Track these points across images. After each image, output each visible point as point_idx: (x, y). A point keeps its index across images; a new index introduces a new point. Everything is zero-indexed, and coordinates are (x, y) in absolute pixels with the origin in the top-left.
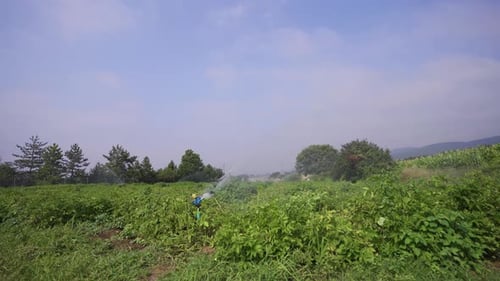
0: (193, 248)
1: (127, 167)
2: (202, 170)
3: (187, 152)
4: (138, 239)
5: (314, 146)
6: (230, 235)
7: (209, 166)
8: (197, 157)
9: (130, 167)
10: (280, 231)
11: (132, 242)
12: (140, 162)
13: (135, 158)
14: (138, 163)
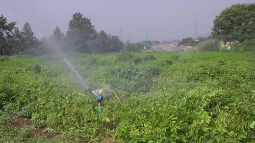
0: (97, 139)
1: (5, 35)
2: (94, 37)
3: (75, 16)
4: (48, 129)
5: (238, 6)
6: (128, 129)
7: (103, 33)
8: (87, 22)
9: (9, 36)
10: (168, 130)
11: (44, 131)
12: (20, 30)
13: (13, 24)
14: (17, 31)
